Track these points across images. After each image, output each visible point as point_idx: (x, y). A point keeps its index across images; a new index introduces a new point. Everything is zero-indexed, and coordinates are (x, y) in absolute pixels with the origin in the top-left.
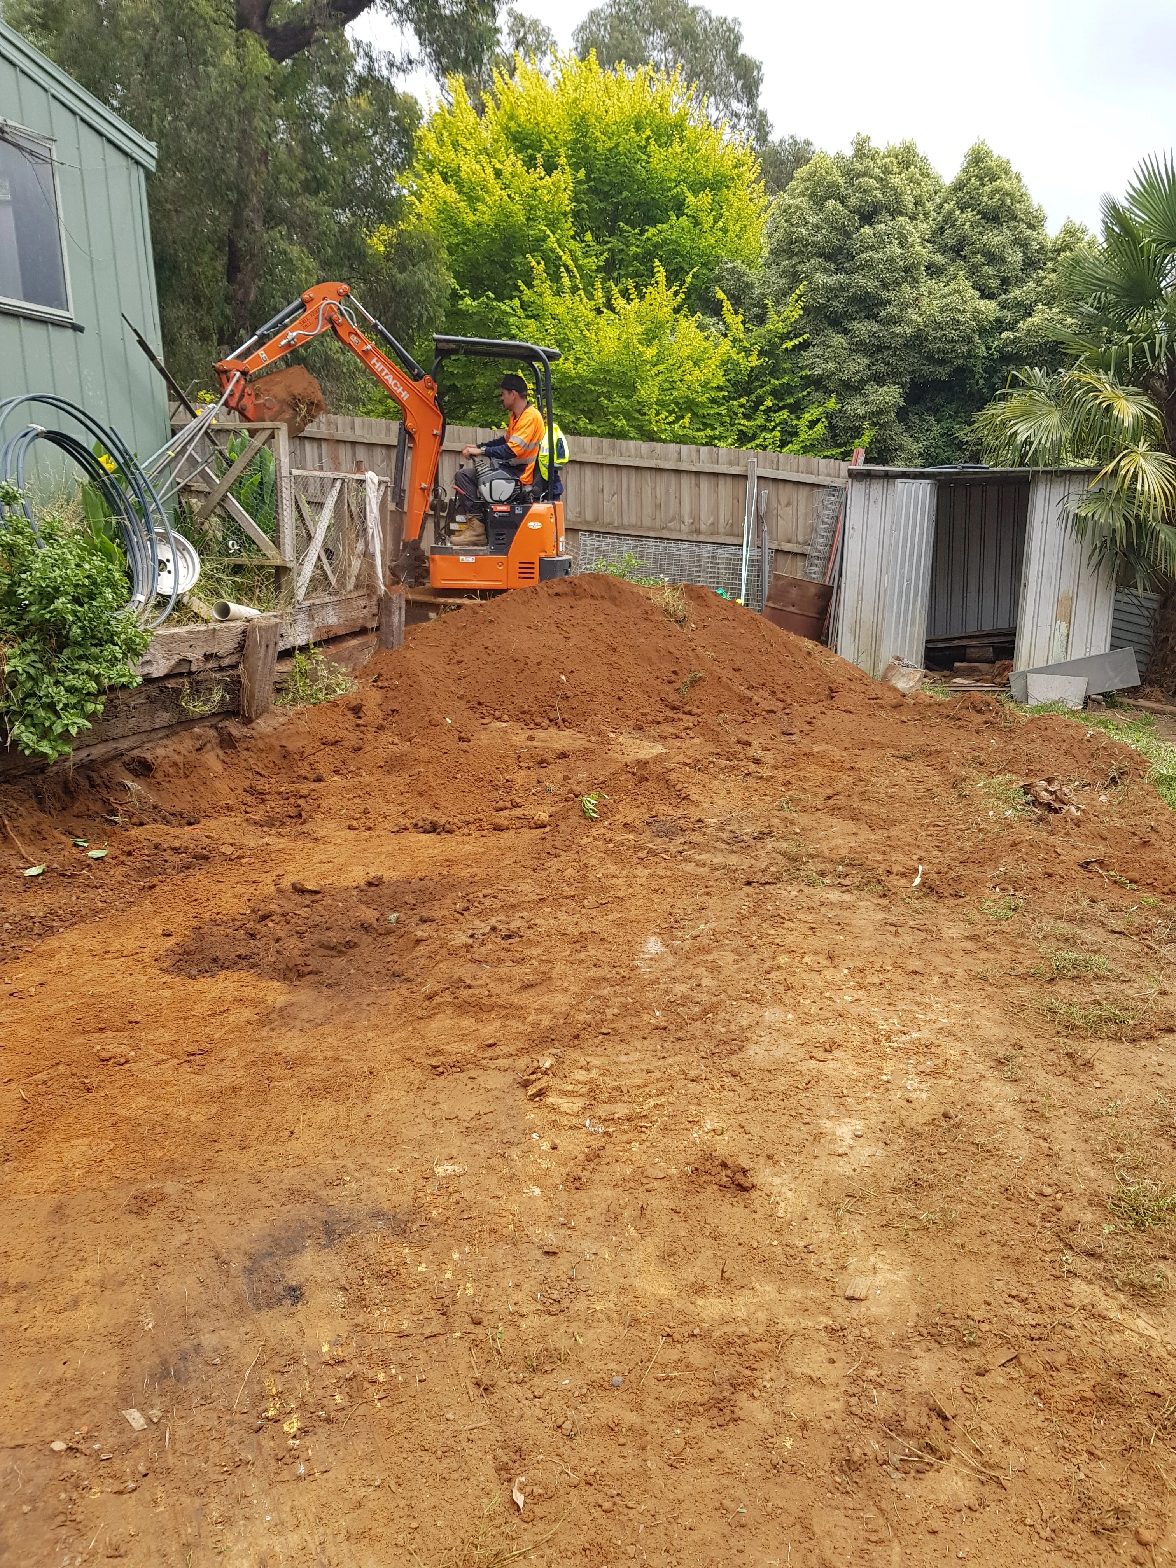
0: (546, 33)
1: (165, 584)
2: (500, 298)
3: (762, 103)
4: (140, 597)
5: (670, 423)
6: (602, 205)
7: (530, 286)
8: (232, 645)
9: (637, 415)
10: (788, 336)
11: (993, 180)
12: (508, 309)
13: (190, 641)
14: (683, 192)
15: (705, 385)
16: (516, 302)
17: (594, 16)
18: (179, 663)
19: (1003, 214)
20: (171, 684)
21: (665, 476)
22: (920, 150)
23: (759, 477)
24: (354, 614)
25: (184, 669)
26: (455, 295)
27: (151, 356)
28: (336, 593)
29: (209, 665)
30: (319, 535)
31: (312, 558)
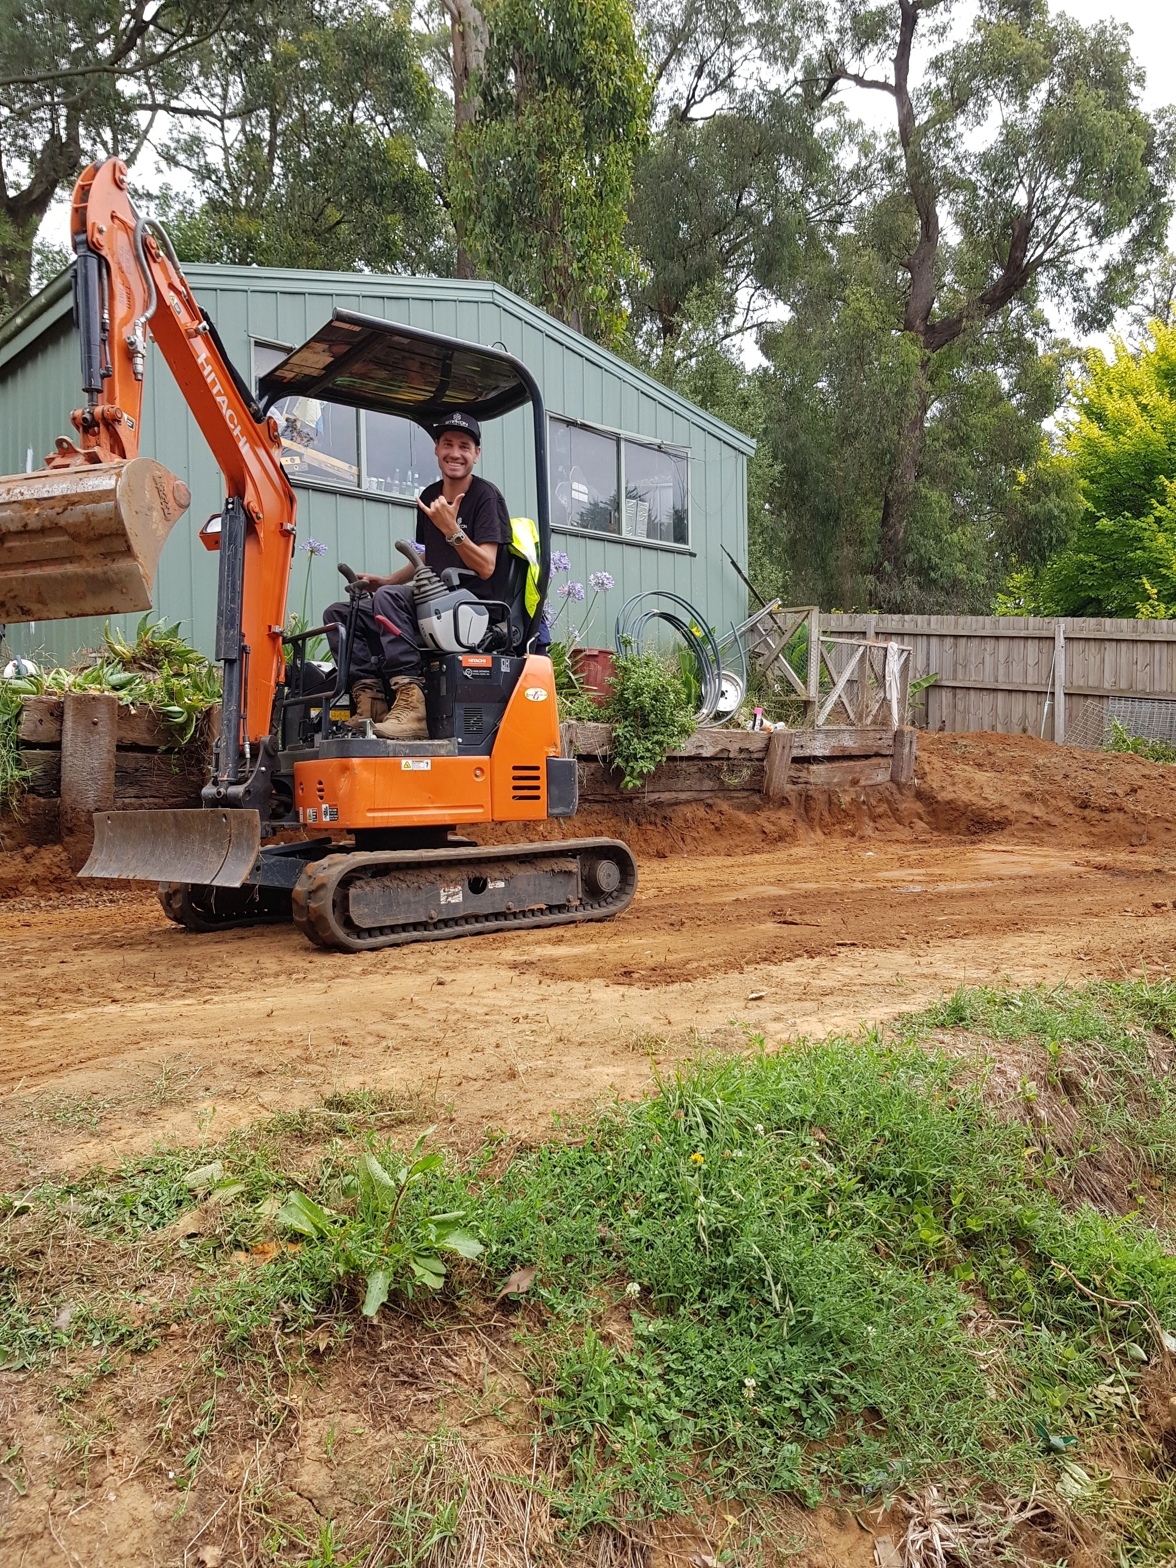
1: (724, 705)
2: (1137, 516)
4: (705, 711)
7: (1163, 503)
8: (760, 745)
12: (1144, 525)
13: (731, 738)
16: (1151, 519)
18: (722, 751)
20: (715, 763)
24: (869, 742)
25: (725, 755)
26: (1090, 518)
27: (740, 572)
28: (852, 724)
29: (742, 756)
30: (841, 683)
31: (833, 698)
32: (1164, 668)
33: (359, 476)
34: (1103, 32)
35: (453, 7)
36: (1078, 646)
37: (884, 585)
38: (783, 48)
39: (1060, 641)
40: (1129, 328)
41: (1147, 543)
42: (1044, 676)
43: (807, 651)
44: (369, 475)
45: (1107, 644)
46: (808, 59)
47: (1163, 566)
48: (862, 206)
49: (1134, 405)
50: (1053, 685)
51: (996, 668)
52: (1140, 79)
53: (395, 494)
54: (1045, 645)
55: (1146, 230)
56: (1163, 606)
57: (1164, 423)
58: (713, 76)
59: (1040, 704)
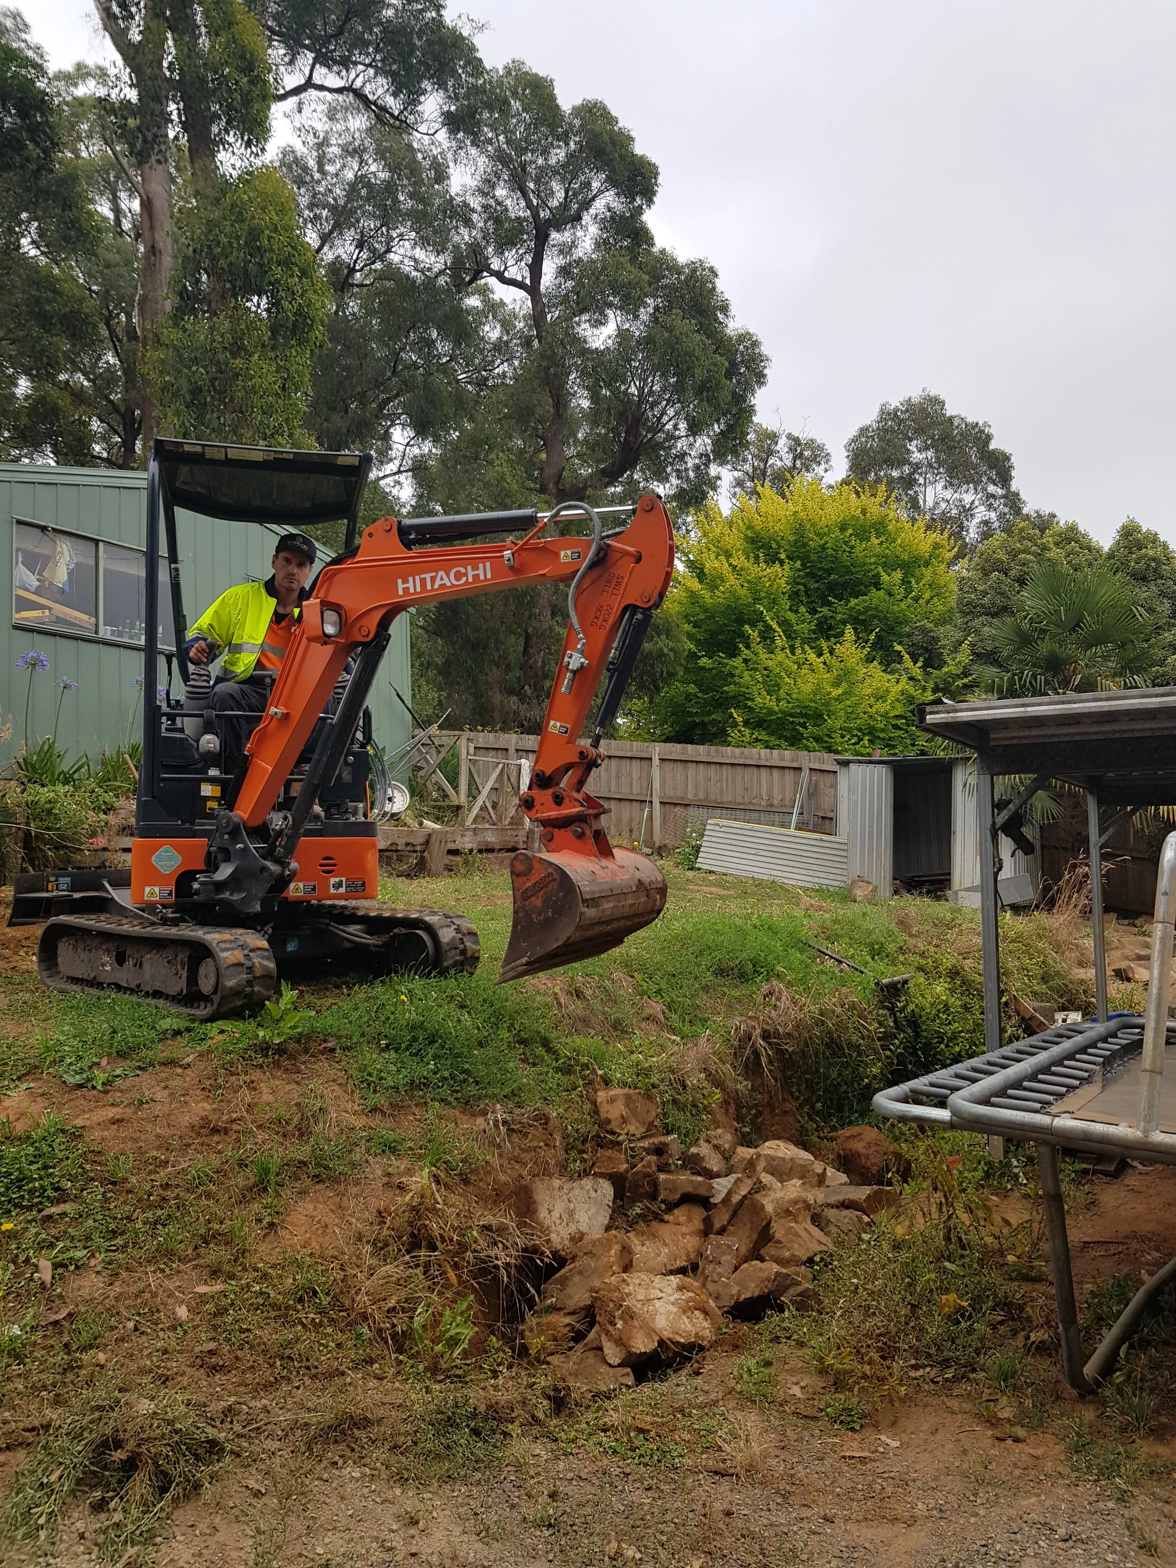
0: (821, 448)
2: (729, 657)
3: (1015, 485)
4: (376, 812)
5: (854, 744)
6: (816, 585)
7: (748, 647)
8: (422, 840)
9: (826, 739)
10: (958, 677)
11: (1140, 549)
12: (735, 665)
13: (399, 835)
14: (878, 573)
15: (885, 716)
16: (739, 659)
17: (863, 431)
18: (391, 845)
19: (1151, 575)
21: (750, 769)
22: (1081, 528)
23: (811, 769)
24: (507, 839)
25: (394, 848)
26: (693, 656)
27: (403, 702)
28: (494, 824)
29: (409, 848)
30: (485, 792)
31: (479, 803)
32: (730, 784)
33: (97, 625)
34: (694, 271)
35: (142, 191)
36: (669, 766)
37: (525, 706)
38: (435, 232)
39: (656, 761)
40: (733, 490)
41: (737, 679)
42: (645, 787)
43: (458, 766)
44: (105, 625)
45: (690, 764)
46: (456, 247)
47: (748, 699)
48: (504, 373)
49: (726, 565)
50: (651, 795)
51: (609, 782)
52: (725, 309)
53: (125, 640)
54: (645, 764)
55: (731, 428)
56: (747, 731)
57: (749, 582)
58: (373, 251)
59: (643, 810)
